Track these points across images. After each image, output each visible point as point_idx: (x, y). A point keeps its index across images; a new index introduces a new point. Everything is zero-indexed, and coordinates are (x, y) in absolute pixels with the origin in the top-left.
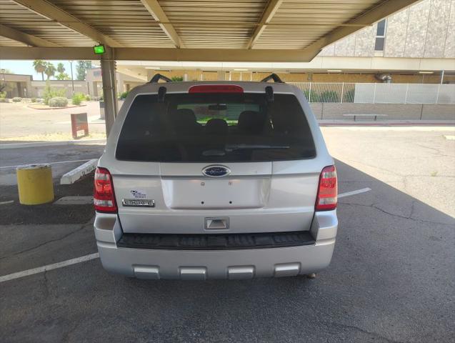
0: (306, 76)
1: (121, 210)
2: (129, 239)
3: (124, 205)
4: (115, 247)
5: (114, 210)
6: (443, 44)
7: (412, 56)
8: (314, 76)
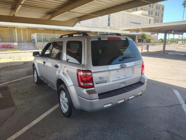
0: (52, 31)
1: (95, 86)
2: (102, 95)
3: (96, 84)
4: (99, 100)
5: (93, 86)
6: (97, 23)
7: (89, 26)
8: (56, 32)
